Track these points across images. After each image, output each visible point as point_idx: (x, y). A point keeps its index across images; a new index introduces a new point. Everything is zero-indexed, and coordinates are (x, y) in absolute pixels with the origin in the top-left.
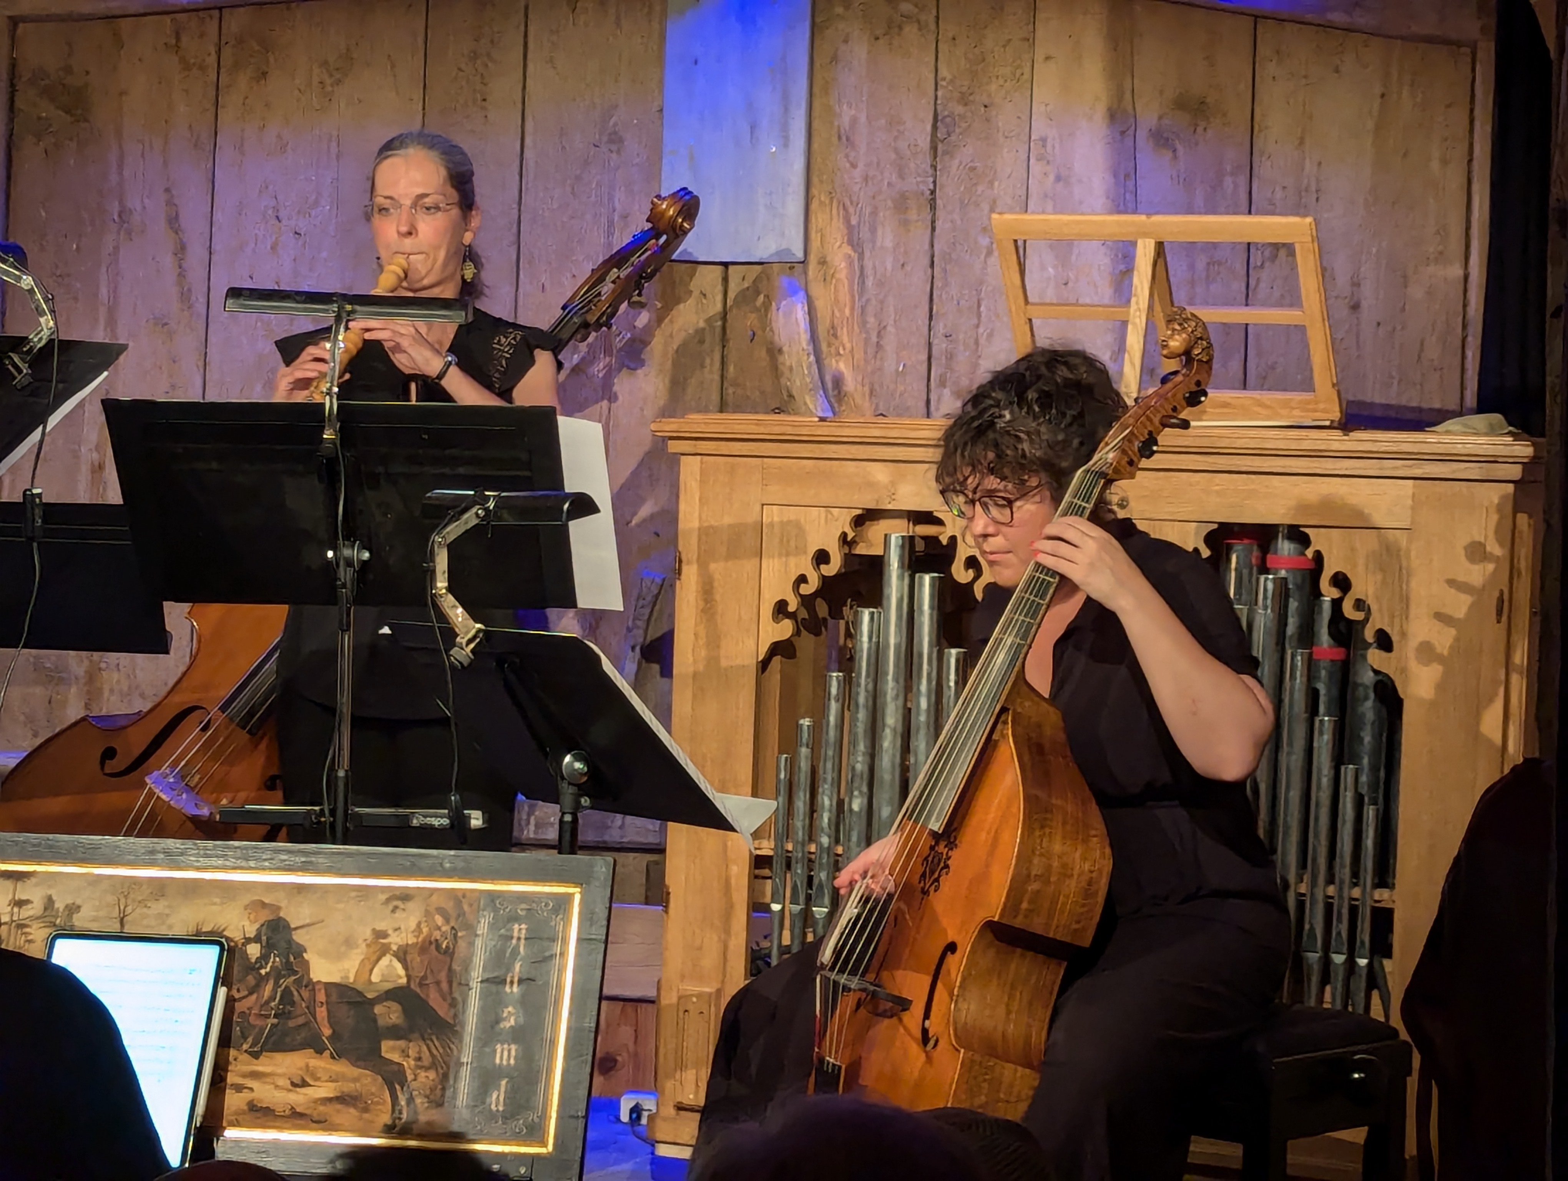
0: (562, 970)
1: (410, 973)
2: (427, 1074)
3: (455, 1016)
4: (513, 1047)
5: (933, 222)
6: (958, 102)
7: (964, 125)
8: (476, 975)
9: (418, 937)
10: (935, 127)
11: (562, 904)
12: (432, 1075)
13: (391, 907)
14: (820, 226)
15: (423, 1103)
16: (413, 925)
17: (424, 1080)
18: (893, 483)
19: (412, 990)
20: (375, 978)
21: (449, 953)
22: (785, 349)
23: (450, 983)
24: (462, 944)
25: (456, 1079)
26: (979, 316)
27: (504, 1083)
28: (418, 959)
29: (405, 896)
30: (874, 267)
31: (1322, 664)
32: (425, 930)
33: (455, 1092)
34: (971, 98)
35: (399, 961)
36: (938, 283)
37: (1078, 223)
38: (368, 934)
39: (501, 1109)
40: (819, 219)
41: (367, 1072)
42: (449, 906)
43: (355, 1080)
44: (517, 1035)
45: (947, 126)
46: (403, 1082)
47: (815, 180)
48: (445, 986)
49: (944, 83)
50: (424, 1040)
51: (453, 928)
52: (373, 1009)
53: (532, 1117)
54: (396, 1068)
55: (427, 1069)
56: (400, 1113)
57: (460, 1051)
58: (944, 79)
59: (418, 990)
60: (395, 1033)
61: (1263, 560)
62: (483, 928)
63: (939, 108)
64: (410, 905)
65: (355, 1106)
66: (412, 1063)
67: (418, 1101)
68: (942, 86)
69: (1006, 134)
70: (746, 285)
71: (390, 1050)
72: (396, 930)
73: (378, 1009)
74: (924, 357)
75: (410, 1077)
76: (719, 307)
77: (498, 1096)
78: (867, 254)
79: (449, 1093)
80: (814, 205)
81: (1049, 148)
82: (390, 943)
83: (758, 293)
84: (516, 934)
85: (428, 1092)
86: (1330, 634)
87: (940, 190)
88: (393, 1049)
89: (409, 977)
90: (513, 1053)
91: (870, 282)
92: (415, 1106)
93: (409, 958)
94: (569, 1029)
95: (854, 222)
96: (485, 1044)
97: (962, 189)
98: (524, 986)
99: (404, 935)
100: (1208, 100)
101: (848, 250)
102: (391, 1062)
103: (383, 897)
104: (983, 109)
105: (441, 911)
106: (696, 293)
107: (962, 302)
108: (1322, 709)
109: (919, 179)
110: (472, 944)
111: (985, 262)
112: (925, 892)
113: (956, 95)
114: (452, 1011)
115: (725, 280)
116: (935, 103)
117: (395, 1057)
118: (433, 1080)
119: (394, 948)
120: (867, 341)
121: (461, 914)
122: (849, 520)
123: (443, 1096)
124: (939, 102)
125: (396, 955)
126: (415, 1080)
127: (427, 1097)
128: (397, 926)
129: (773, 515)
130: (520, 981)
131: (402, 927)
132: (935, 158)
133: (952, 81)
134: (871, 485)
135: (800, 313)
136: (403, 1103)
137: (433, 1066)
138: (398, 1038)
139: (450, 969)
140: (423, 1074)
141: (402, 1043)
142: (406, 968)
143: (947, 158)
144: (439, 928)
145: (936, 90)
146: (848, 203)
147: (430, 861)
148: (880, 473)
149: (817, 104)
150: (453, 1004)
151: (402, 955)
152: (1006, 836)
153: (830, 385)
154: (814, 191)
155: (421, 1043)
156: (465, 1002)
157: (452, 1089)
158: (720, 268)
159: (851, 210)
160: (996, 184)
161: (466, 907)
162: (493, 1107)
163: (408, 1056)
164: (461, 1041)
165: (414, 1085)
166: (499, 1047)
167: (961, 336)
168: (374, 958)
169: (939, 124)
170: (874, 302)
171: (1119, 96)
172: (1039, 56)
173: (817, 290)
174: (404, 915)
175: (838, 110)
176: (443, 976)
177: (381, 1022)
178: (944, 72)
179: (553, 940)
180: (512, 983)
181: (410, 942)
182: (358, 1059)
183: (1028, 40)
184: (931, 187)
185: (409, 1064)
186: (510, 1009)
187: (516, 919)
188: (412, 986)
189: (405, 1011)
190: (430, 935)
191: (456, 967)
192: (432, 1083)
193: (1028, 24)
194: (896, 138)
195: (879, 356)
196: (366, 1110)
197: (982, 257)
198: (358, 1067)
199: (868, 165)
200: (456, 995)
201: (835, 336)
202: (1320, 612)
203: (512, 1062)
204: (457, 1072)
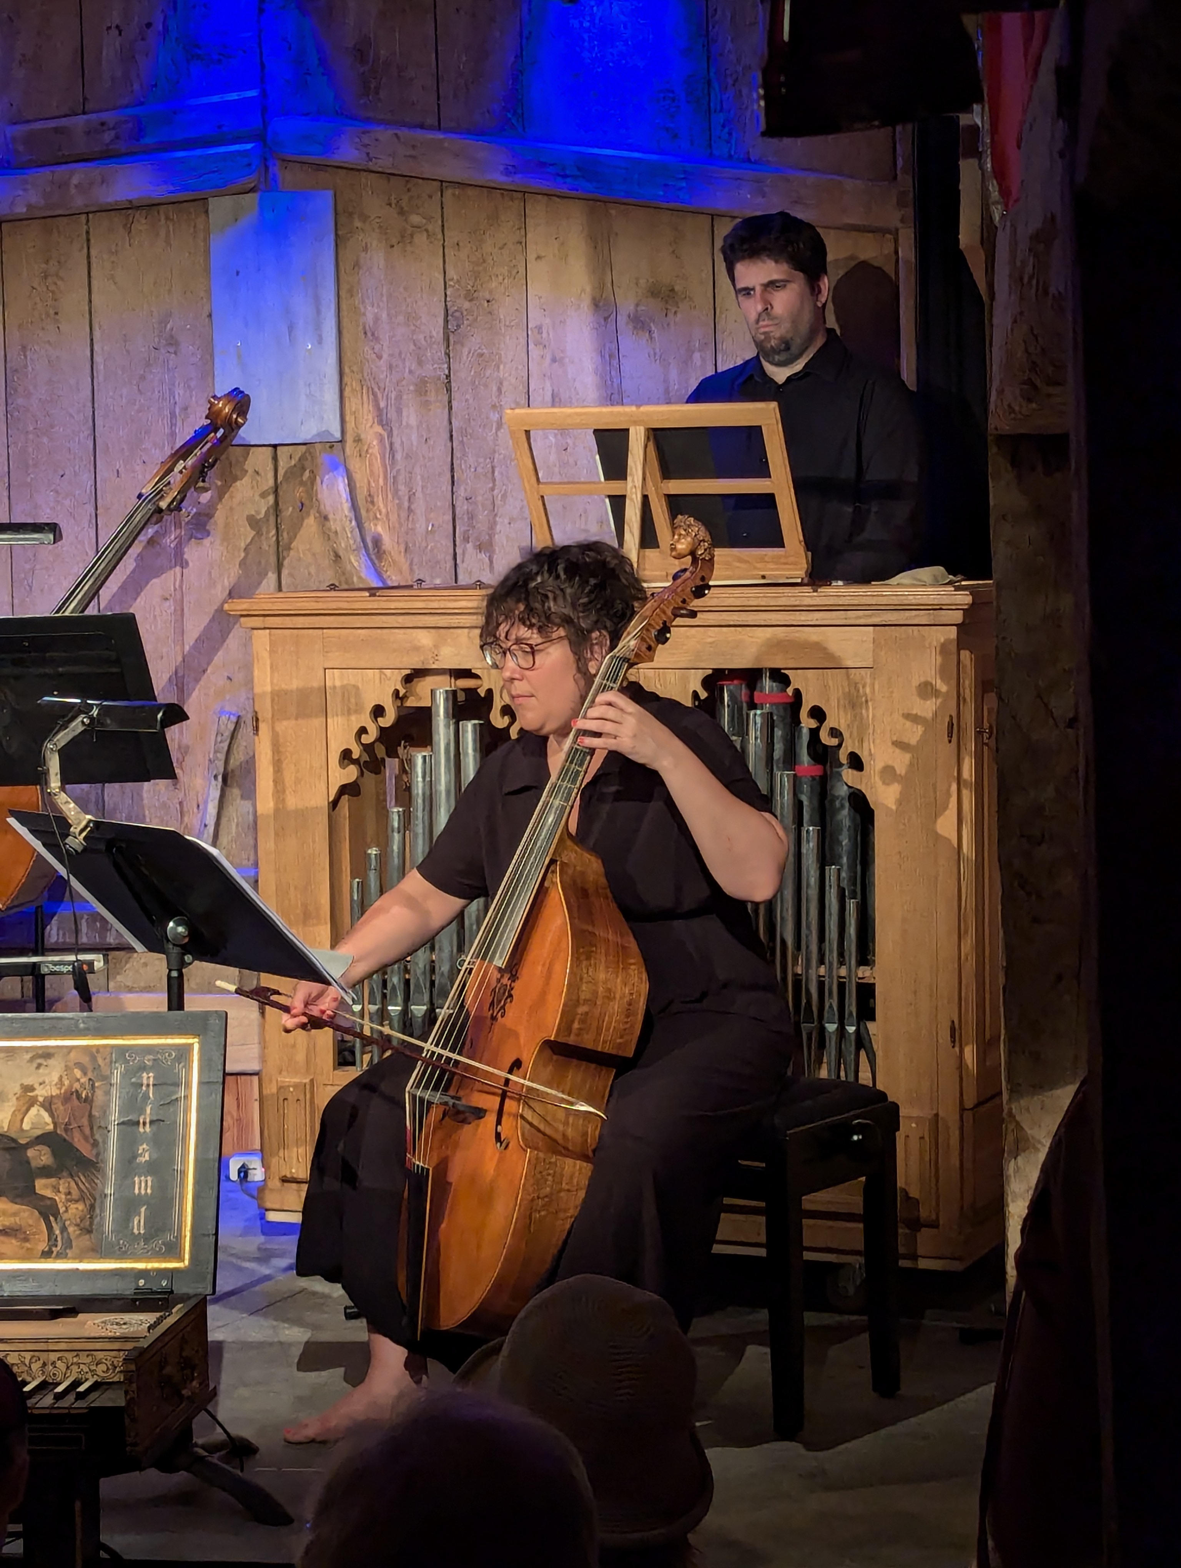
0: (187, 1110)
1: (56, 1120)
2: (75, 1206)
3: (98, 1155)
4: (149, 1179)
5: (450, 402)
6: (465, 298)
7: (470, 318)
8: (114, 1117)
9: (60, 1089)
10: (446, 321)
11: (184, 1053)
12: (80, 1206)
13: (35, 1065)
14: (353, 409)
15: (75, 1231)
16: (55, 1078)
17: (74, 1211)
18: (436, 646)
19: (57, 1134)
20: (26, 1126)
21: (89, 1101)
22: (331, 516)
23: (92, 1128)
24: (99, 1093)
25: (102, 1210)
26: (494, 480)
27: (143, 1210)
28: (62, 1108)
29: (47, 1054)
30: (402, 442)
31: (804, 780)
32: (67, 1083)
33: (102, 1219)
34: (475, 295)
35: (46, 1110)
36: (457, 454)
37: (578, 414)
38: (17, 1089)
39: (142, 1232)
40: (352, 404)
41: (24, 1207)
42: (85, 1060)
43: (15, 1214)
44: (152, 1168)
45: (457, 319)
46: (56, 1214)
47: (347, 370)
48: (87, 1131)
49: (451, 283)
50: (72, 1177)
51: (90, 1079)
52: (26, 1153)
53: (170, 1237)
54: (48, 1202)
55: (77, 1201)
56: (56, 1240)
57: (104, 1185)
58: (452, 280)
59: (64, 1135)
60: (46, 1172)
61: (751, 697)
62: (116, 1078)
63: (449, 304)
64: (51, 1062)
65: (15, 1236)
66: (63, 1197)
67: (71, 1229)
68: (450, 285)
69: (507, 323)
70: (293, 462)
71: (42, 1187)
72: (41, 1084)
73: (30, 1153)
74: (450, 518)
75: (62, 1210)
76: (271, 482)
77: (139, 1221)
78: (395, 432)
79: (96, 1221)
80: (347, 392)
81: (544, 335)
82: (37, 1096)
83: (303, 469)
84: (145, 1082)
85: (78, 1220)
86: (809, 754)
87: (454, 374)
88: (46, 1187)
89: (55, 1124)
90: (149, 1183)
91: (399, 456)
92: (68, 1233)
93: (53, 1107)
94: (196, 1161)
95: (382, 404)
96: (125, 1177)
97: (472, 373)
98: (155, 1127)
99: (48, 1087)
100: (677, 288)
101: (378, 429)
102: (43, 1197)
103: (28, 1056)
104: (486, 304)
105: (78, 1065)
106: (250, 471)
107: (479, 470)
108: (806, 817)
109: (435, 366)
110: (108, 1093)
111: (497, 435)
112: (494, 1018)
113: (463, 293)
114: (94, 1152)
115: (275, 459)
116: (445, 301)
117: (48, 1193)
118: (83, 1211)
119: (41, 1099)
120: (400, 506)
121: (97, 1068)
122: (400, 679)
123: (91, 1224)
124: (448, 299)
125: (42, 1105)
126: (66, 1211)
127: (77, 1225)
128: (41, 1080)
129: (335, 679)
130: (151, 1122)
131: (47, 1082)
132: (448, 346)
133: (458, 281)
134: (417, 649)
135: (341, 485)
136: (57, 1232)
137: (82, 1198)
138: (49, 1176)
139: (90, 1116)
140: (73, 1206)
141: (53, 1181)
142: (52, 1115)
143: (458, 347)
144: (78, 1080)
145: (445, 288)
146: (376, 389)
147: (64, 1022)
148: (425, 639)
149: (344, 306)
150: (95, 1144)
151: (48, 1105)
152: (558, 967)
153: (370, 545)
154: (346, 379)
155: (70, 1180)
156: (105, 1142)
157: (99, 1218)
158: (270, 448)
159: (379, 395)
160: (502, 367)
161: (100, 1061)
162: (136, 1231)
163: (59, 1192)
164: (104, 1175)
165: (65, 1216)
166: (136, 1179)
167: (480, 498)
168: (24, 1108)
169: (450, 318)
170: (403, 472)
171: (601, 286)
172: (531, 256)
173: (355, 465)
174: (47, 1071)
175: (362, 310)
176: (85, 1121)
177: (34, 1164)
178: (451, 273)
179: (177, 1085)
180: (144, 1124)
181: (54, 1094)
182: (18, 1196)
183: (521, 243)
184: (447, 372)
185: (60, 1198)
186: (145, 1146)
187: (143, 1068)
188: (59, 1132)
189: (54, 1154)
190: (71, 1086)
191: (95, 1113)
192: (81, 1213)
193: (519, 229)
194: (413, 332)
195: (411, 519)
196: (26, 1240)
197: (494, 431)
198: (16, 1203)
199: (391, 355)
200: (97, 1137)
201: (372, 503)
202: (800, 737)
203: (149, 1191)
204: (102, 1203)
